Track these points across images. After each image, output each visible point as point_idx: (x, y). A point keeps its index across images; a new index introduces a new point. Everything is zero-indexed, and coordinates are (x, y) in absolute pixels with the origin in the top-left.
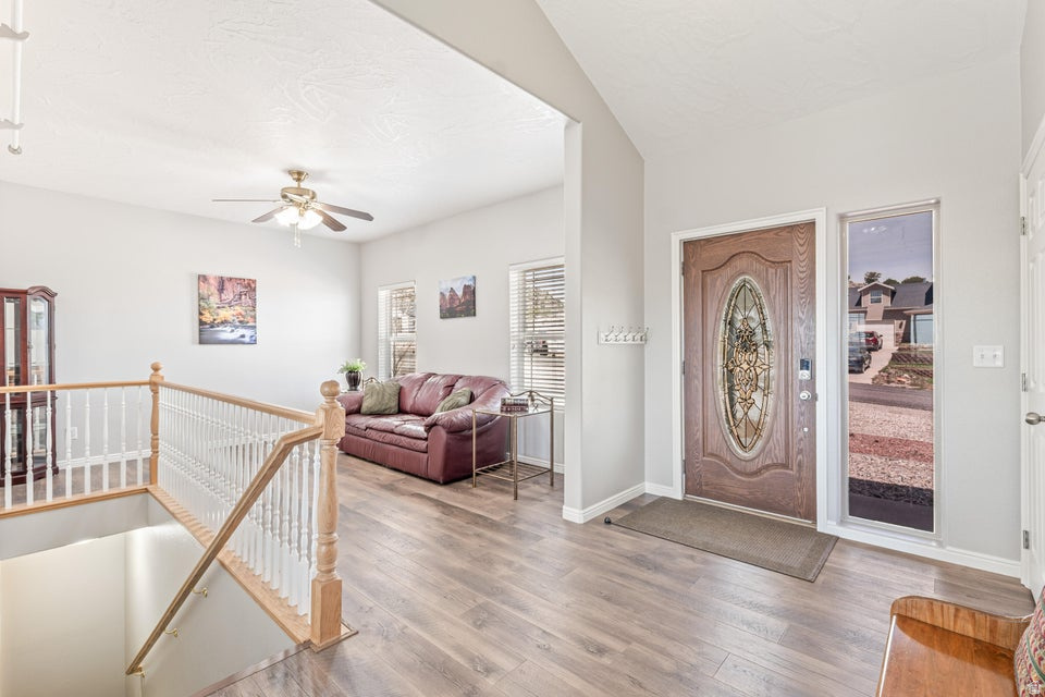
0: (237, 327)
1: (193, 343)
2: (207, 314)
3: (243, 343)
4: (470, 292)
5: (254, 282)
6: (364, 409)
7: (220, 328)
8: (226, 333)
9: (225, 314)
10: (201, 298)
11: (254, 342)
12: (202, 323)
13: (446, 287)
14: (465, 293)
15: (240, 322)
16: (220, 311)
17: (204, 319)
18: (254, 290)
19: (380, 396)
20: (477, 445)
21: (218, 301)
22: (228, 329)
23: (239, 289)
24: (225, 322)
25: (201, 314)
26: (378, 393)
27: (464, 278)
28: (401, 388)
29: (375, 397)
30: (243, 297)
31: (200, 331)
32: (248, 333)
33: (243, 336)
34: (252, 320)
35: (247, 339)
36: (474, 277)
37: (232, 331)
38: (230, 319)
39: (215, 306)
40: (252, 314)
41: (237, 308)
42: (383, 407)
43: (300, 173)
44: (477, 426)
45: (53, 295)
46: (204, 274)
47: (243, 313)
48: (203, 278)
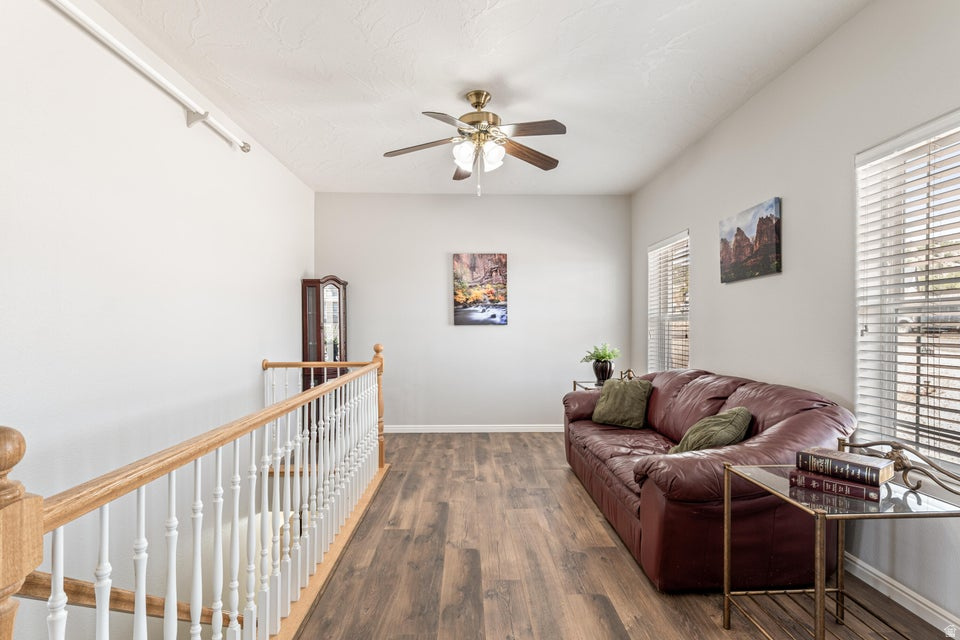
0: (488, 306)
1: (450, 324)
2: (460, 294)
3: (494, 323)
4: (772, 229)
5: (505, 256)
6: (595, 416)
7: (472, 309)
8: (478, 314)
9: (478, 293)
10: (456, 278)
11: (505, 322)
12: (456, 303)
13: (729, 227)
14: (760, 232)
15: (491, 301)
16: (472, 290)
17: (458, 299)
18: (505, 265)
19: (618, 401)
20: (732, 534)
21: (470, 280)
22: (480, 309)
23: (491, 265)
24: (476, 302)
25: (455, 294)
26: (616, 396)
27: (760, 205)
28: (653, 391)
29: (611, 400)
30: (494, 274)
31: (455, 312)
32: (498, 312)
33: (494, 316)
34: (503, 298)
35: (498, 320)
36: (779, 202)
37: (484, 311)
38: (482, 297)
39: (468, 285)
40: (503, 291)
41: (488, 286)
42: (621, 417)
43: (478, 94)
44: (734, 499)
45: (345, 284)
46: (458, 253)
47: (494, 291)
48: (457, 257)
